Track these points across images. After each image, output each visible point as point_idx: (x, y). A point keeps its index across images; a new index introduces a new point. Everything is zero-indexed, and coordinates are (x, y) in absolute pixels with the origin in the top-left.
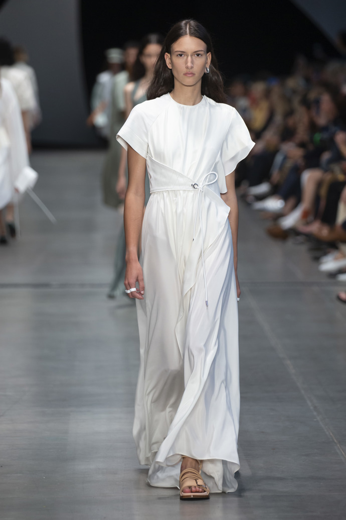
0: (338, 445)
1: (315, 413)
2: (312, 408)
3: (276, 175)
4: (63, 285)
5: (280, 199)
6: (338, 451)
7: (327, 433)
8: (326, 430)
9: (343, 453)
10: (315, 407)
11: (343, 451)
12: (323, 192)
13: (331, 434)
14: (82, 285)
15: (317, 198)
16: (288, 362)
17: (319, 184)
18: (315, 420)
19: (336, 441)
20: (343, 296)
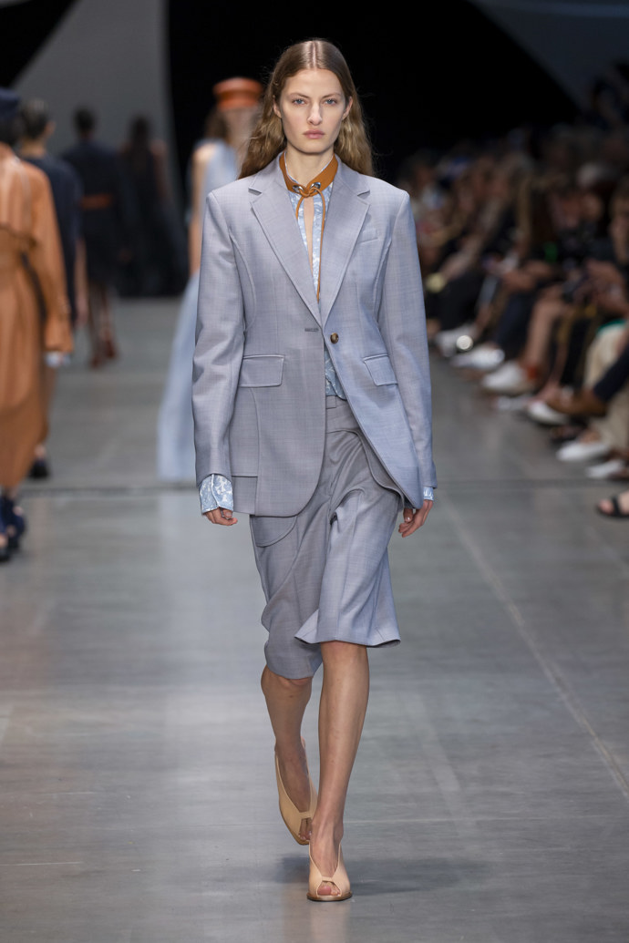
1: (558, 690)
2: (553, 681)
3: (486, 311)
5: (496, 348)
7: (578, 720)
8: (575, 716)
9: (606, 752)
10: (558, 681)
11: (606, 749)
12: (563, 336)
13: (585, 722)
15: (552, 347)
16: (513, 609)
17: (556, 324)
18: (558, 700)
19: (592, 733)
20: (607, 505)
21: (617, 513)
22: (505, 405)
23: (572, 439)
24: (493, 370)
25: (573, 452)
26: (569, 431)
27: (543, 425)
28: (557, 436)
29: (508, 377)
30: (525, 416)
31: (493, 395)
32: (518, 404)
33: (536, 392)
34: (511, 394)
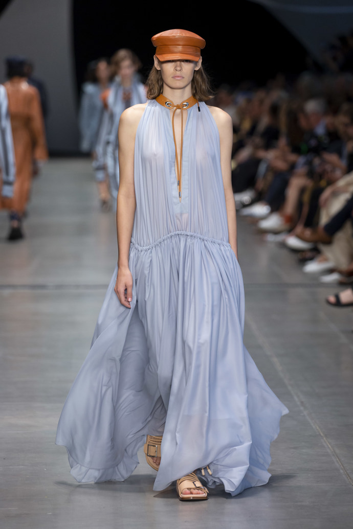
0: (325, 438)
1: (302, 408)
2: (299, 403)
4: (59, 287)
5: (266, 205)
6: (325, 444)
7: (314, 427)
8: (312, 424)
9: (330, 446)
10: (302, 403)
11: (330, 444)
12: (306, 198)
13: (318, 428)
14: (78, 286)
15: (300, 204)
16: (275, 360)
17: (302, 191)
18: (302, 414)
19: (322, 434)
20: (332, 299)
21: (338, 303)
22: (271, 238)
23: (311, 259)
24: (264, 218)
25: (312, 267)
26: (309, 255)
27: (295, 251)
28: (303, 257)
29: (273, 222)
30: (283, 245)
31: (264, 232)
32: (279, 238)
33: (290, 231)
34: (276, 232)
